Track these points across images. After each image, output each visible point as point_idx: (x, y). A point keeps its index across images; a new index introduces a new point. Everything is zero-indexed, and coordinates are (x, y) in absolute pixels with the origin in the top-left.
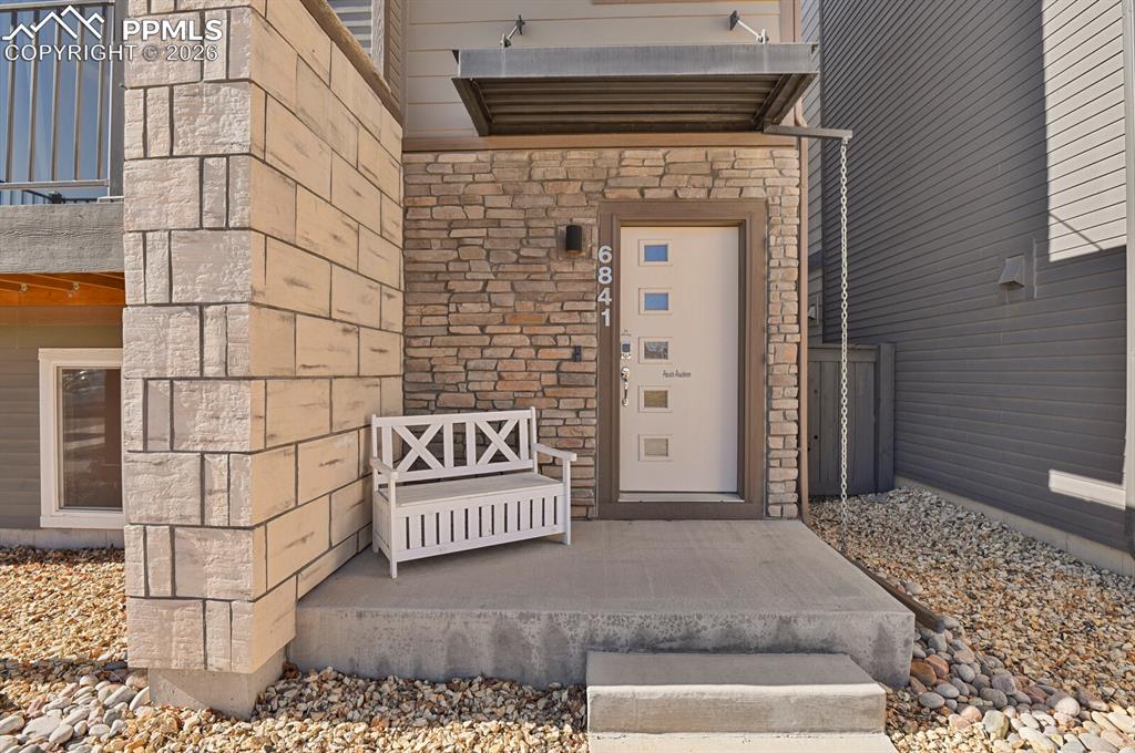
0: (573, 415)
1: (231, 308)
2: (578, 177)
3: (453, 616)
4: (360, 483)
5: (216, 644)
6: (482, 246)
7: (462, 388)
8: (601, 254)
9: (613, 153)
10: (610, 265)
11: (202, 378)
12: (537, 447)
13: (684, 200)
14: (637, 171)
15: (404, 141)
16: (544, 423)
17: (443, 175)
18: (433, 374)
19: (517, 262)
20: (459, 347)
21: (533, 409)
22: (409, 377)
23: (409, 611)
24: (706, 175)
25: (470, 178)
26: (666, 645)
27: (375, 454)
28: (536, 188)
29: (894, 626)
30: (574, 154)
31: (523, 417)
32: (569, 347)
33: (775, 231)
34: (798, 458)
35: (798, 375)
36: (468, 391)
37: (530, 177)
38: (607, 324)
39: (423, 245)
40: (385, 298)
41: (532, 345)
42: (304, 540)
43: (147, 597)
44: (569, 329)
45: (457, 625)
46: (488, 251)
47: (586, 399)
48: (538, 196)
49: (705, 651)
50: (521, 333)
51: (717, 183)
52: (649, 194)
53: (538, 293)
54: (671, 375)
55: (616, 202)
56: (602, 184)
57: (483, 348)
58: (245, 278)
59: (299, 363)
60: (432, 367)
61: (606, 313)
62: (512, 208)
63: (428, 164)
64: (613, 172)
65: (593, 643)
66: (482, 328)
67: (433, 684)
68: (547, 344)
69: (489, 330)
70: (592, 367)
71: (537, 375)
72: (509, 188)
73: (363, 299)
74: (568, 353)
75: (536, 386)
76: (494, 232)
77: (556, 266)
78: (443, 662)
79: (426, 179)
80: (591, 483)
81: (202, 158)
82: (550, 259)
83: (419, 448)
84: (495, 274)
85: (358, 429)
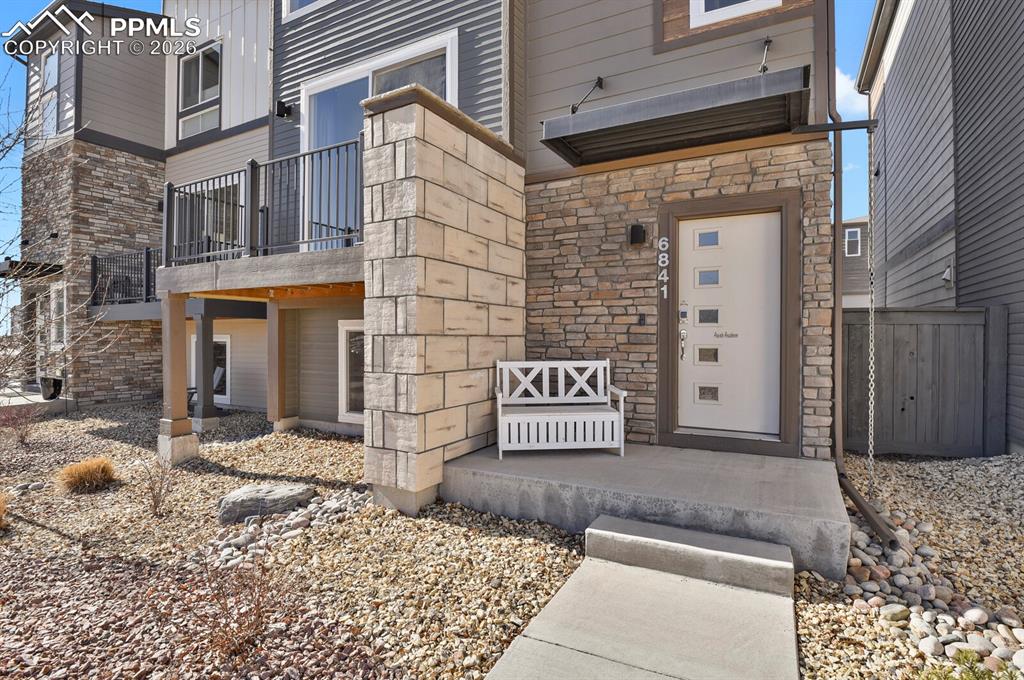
0: (640, 365)
1: (409, 297)
2: (643, 188)
3: (522, 480)
4: (490, 402)
5: (401, 475)
6: (575, 244)
7: (562, 344)
8: (661, 244)
9: (669, 166)
10: (667, 252)
11: (396, 335)
12: (611, 388)
13: (727, 196)
14: (688, 178)
15: (525, 177)
16: (617, 370)
17: (550, 197)
18: (544, 335)
19: (599, 254)
20: (560, 316)
21: (608, 360)
22: (530, 337)
23: (500, 474)
24: (746, 173)
25: (567, 198)
26: (653, 518)
27: (498, 385)
28: (612, 200)
29: (831, 531)
30: (639, 171)
31: (600, 366)
32: (636, 315)
33: (809, 213)
34: (833, 408)
35: (833, 336)
36: (566, 347)
37: (608, 192)
38: (665, 296)
39: (537, 247)
40: (510, 285)
41: (610, 314)
42: (449, 428)
43: (373, 447)
44: (636, 302)
45: (524, 487)
46: (580, 248)
47: (649, 354)
48: (613, 205)
49: (678, 526)
50: (602, 305)
51: (756, 178)
52: (698, 194)
53: (614, 275)
54: (721, 336)
55: (672, 203)
56: (661, 191)
57: (576, 316)
58: (415, 282)
59: (446, 326)
60: (543, 330)
61: (665, 288)
62: (596, 215)
63: (541, 191)
64: (670, 181)
65: (604, 509)
66: (576, 302)
67: (510, 519)
68: (620, 313)
69: (580, 303)
70: (653, 330)
71: (614, 336)
72: (594, 202)
73: (492, 287)
74: (635, 319)
75: (612, 344)
76: (583, 234)
77: (627, 255)
78: (517, 508)
79: (540, 202)
80: (653, 417)
81: (396, 220)
82: (623, 251)
83: (526, 383)
84: (584, 264)
85: (488, 368)
